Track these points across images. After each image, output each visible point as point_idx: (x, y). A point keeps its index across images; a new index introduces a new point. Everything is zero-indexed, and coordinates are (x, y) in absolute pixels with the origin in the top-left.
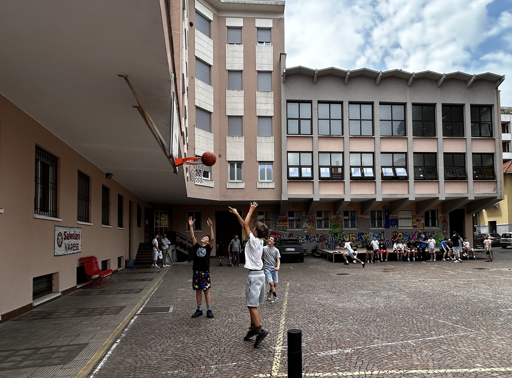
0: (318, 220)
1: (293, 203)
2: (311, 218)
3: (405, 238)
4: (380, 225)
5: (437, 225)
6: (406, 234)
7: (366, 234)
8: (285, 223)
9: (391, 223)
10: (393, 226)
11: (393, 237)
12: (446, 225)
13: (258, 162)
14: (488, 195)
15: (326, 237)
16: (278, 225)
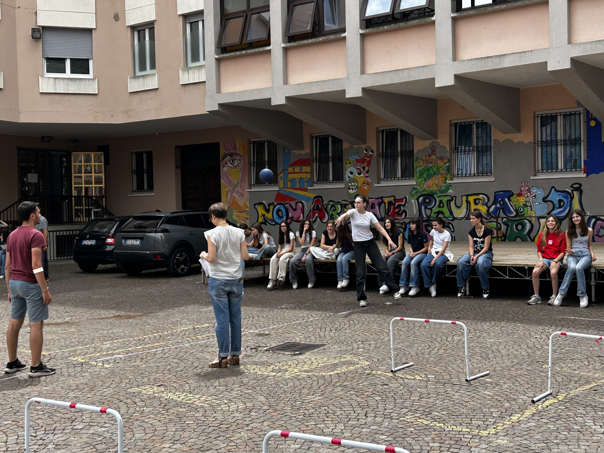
2: (365, 152)
4: (571, 164)
7: (519, 195)
8: (305, 169)
15: (404, 206)
16: (291, 176)
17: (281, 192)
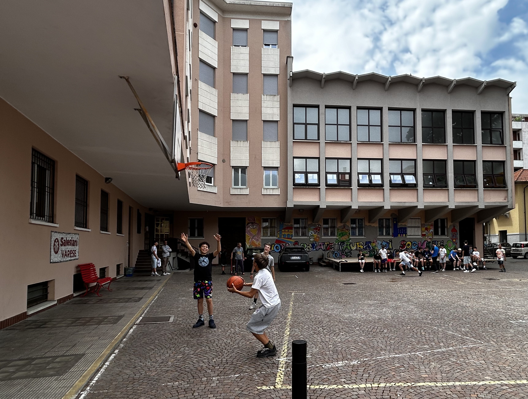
0: (324, 228)
1: (299, 210)
2: (317, 226)
3: (413, 247)
4: (388, 234)
5: (446, 234)
6: (415, 243)
7: (373, 243)
8: (290, 231)
9: (400, 231)
10: (402, 235)
11: (402, 246)
12: (455, 234)
13: (263, 168)
14: (499, 204)
15: (333, 245)
16: (283, 233)
17: (279, 239)
